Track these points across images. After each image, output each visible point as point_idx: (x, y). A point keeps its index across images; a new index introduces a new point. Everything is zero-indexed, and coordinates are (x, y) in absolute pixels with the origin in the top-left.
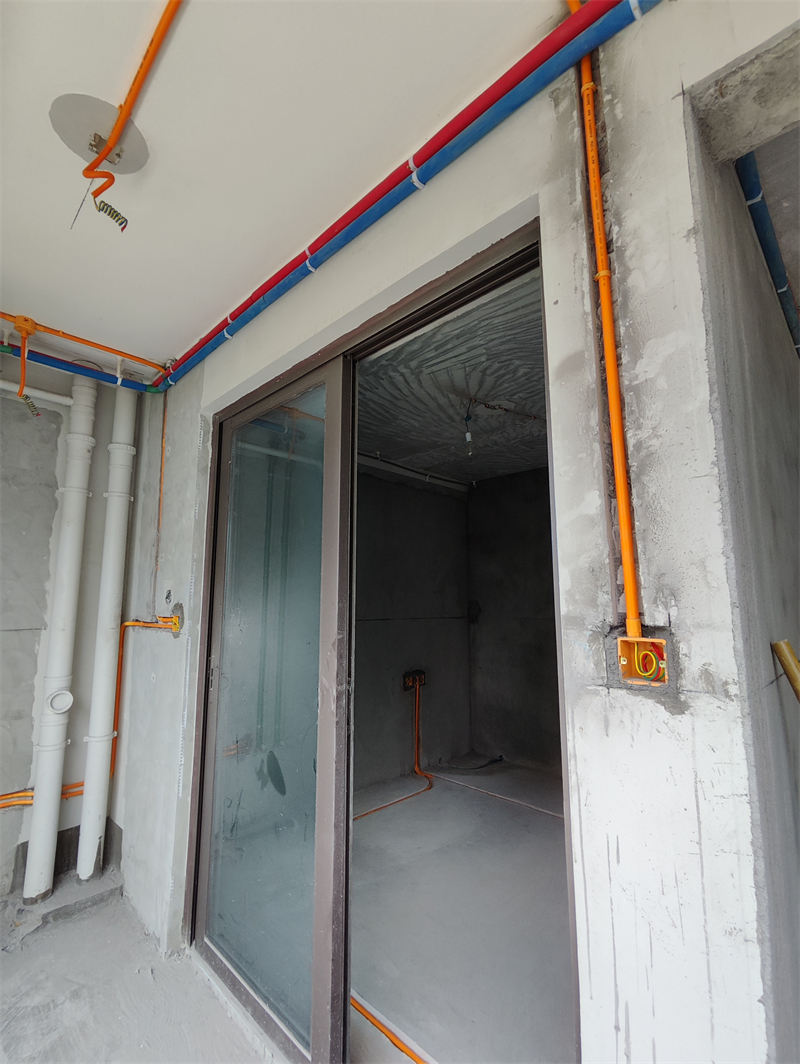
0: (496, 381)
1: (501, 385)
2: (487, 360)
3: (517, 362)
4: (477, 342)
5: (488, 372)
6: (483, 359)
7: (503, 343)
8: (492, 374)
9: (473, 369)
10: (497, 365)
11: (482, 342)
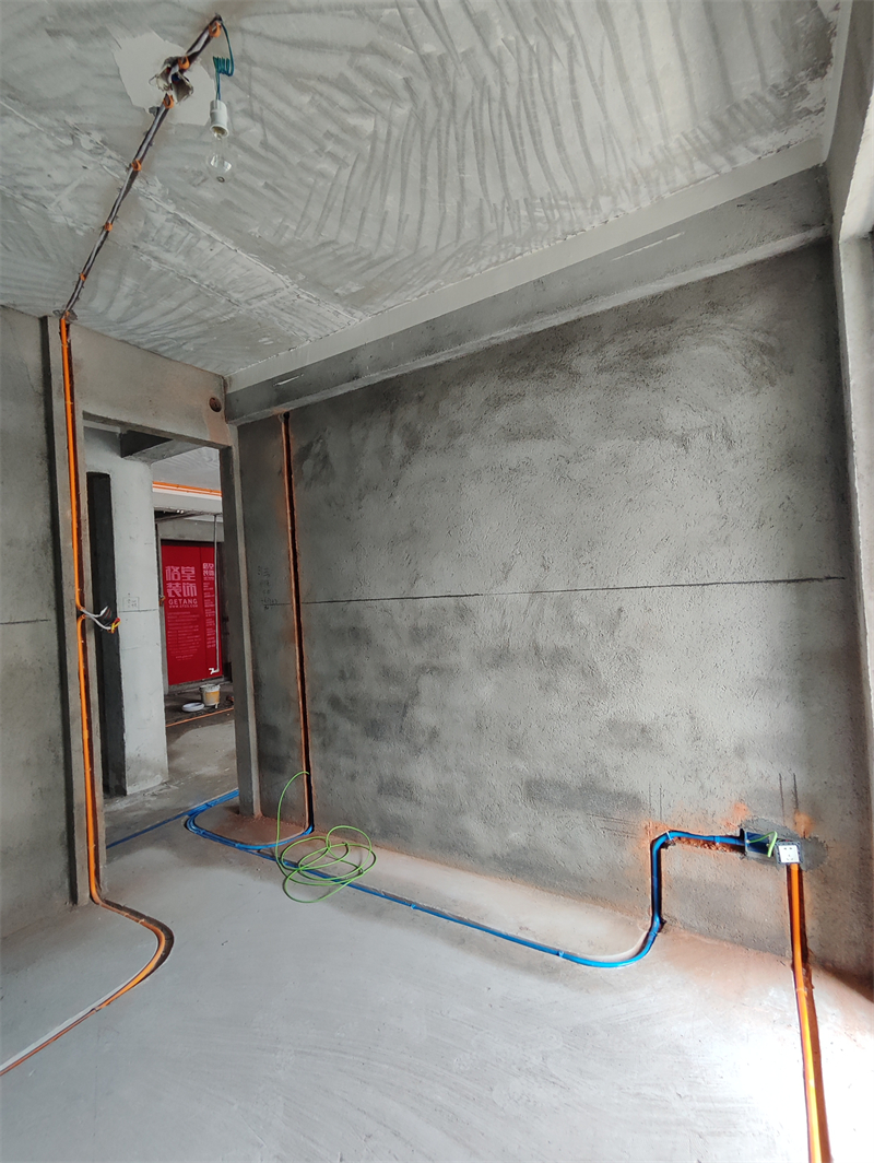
0: (322, 79)
1: (303, 89)
2: (425, 59)
3: (402, 112)
4: (501, 35)
5: (371, 62)
6: (431, 47)
7: (481, 84)
8: (359, 69)
9: (388, 27)
10: (396, 76)
11: (497, 43)
